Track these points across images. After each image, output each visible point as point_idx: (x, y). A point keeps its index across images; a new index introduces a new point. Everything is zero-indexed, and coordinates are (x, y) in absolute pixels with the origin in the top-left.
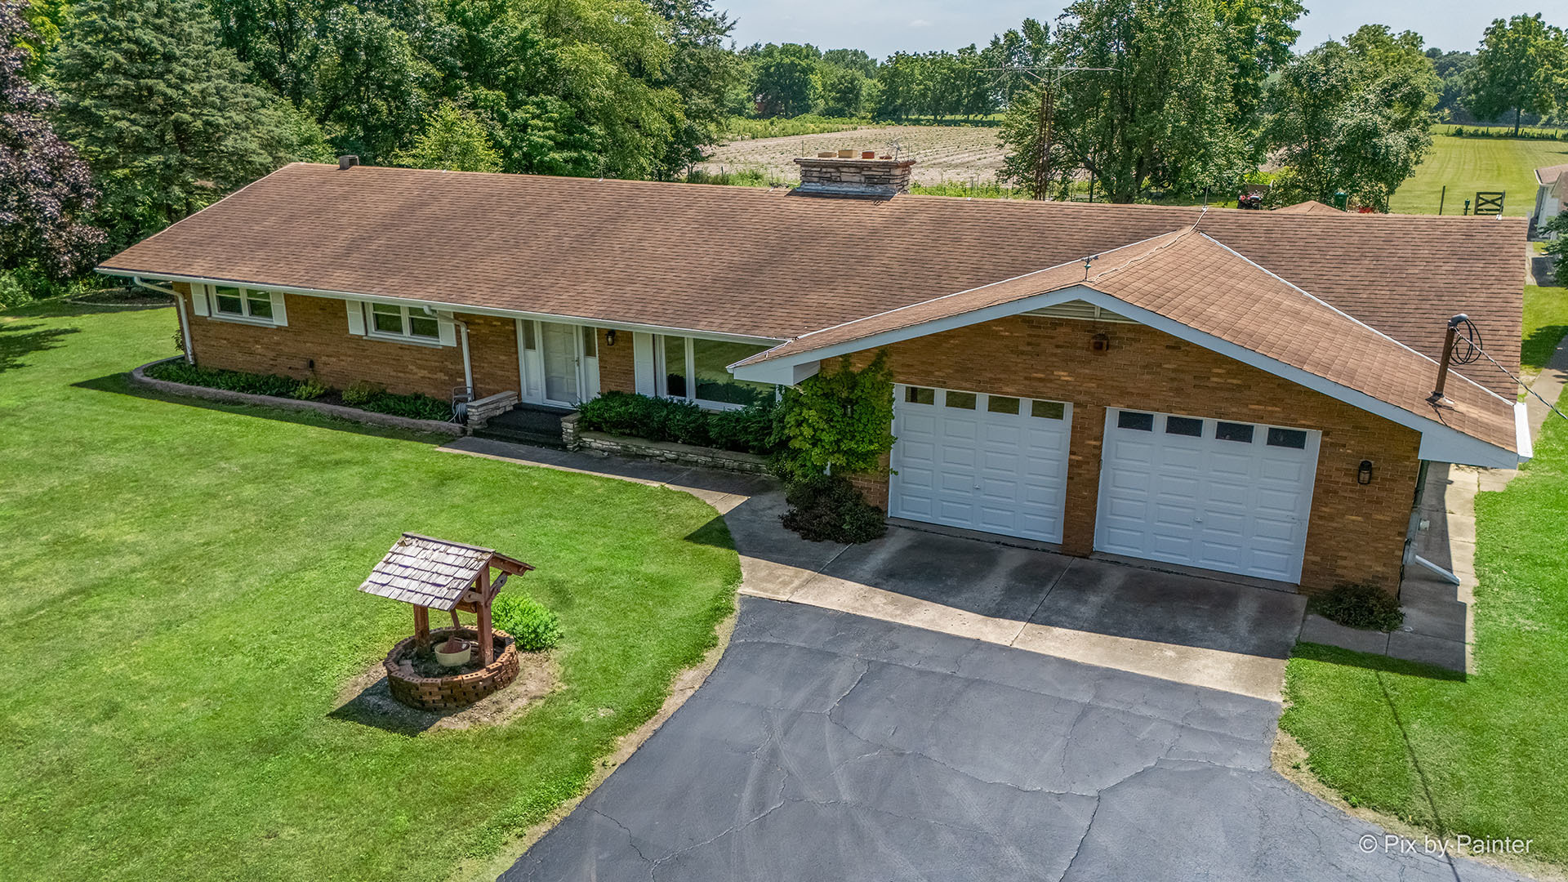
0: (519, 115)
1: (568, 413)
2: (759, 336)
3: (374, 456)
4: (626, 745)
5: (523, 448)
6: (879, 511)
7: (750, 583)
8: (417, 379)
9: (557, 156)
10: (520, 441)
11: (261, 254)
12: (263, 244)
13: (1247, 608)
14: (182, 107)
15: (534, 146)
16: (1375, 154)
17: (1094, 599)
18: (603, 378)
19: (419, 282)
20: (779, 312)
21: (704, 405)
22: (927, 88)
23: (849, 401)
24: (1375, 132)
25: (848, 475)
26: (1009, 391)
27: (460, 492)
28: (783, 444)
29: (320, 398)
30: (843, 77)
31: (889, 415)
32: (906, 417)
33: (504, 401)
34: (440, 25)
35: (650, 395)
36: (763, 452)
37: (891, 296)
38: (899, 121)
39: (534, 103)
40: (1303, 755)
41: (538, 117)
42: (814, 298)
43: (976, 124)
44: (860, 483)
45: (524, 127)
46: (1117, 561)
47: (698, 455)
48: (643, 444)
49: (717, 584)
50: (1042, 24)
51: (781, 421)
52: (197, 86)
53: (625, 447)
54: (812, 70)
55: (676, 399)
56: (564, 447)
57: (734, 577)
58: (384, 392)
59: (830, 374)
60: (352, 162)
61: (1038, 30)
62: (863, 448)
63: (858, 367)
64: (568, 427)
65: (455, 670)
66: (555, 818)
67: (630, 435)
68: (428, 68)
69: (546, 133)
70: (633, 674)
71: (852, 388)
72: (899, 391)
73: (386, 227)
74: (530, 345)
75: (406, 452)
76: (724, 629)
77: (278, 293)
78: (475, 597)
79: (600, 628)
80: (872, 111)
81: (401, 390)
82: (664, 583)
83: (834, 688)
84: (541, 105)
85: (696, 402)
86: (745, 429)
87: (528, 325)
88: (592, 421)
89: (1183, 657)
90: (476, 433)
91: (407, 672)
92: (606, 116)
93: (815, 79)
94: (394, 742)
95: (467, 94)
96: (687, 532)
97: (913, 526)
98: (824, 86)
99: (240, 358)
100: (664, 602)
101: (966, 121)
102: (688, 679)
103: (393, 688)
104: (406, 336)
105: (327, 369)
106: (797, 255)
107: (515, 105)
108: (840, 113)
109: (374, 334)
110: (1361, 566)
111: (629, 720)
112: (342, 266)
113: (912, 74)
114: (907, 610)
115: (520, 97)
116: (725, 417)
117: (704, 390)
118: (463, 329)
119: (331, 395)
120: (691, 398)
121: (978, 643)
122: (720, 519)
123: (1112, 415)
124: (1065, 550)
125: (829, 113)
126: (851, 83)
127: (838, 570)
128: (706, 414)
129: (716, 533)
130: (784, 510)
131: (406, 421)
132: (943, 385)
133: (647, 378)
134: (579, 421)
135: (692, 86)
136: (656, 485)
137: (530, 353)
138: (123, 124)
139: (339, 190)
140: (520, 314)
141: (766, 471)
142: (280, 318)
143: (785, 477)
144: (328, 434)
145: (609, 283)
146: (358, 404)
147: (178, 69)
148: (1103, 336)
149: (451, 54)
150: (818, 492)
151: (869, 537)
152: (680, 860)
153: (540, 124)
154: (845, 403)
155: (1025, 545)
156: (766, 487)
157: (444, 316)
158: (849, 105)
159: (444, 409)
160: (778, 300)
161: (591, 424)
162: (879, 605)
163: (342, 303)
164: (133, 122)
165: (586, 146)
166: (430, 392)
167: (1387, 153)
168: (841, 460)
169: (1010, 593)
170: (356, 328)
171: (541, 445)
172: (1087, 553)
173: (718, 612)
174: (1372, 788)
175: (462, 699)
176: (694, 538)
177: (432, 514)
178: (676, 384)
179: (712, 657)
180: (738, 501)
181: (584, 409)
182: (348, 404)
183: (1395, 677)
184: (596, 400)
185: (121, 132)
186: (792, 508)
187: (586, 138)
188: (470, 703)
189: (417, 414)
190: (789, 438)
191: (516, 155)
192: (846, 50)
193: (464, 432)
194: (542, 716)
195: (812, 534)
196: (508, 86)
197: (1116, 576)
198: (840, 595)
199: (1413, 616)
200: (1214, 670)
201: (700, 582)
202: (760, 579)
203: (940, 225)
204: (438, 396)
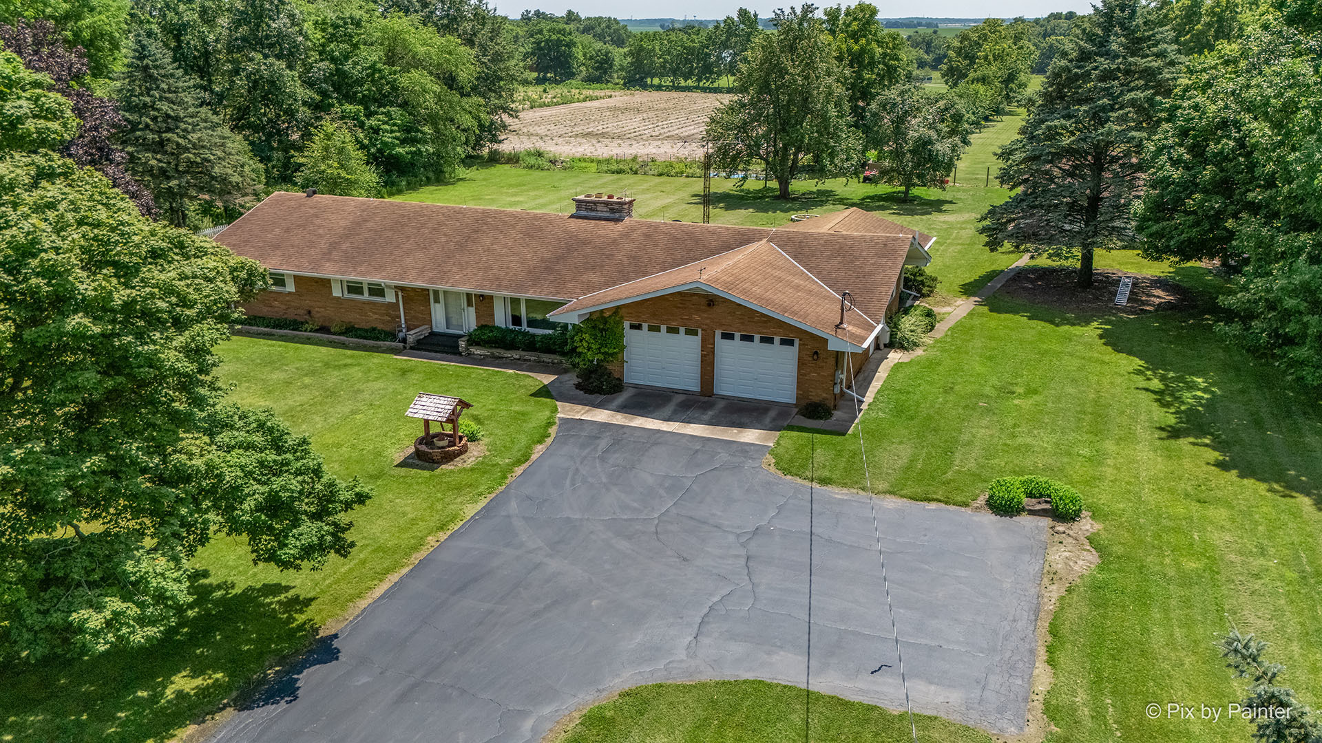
0: (372, 122)
1: (461, 336)
2: (559, 298)
3: (362, 361)
4: (519, 470)
5: (439, 355)
6: (620, 380)
7: (562, 412)
8: (373, 320)
9: (401, 150)
10: (436, 352)
11: (278, 252)
12: (278, 246)
13: (772, 414)
14: (187, 150)
15: (385, 144)
16: (930, 155)
17: (710, 413)
18: (477, 318)
19: (376, 270)
20: (569, 285)
21: (532, 331)
22: (666, 61)
23: (603, 329)
24: (930, 142)
25: (605, 364)
26: (674, 324)
27: (414, 378)
28: (574, 350)
29: (317, 331)
30: (599, 51)
31: (622, 336)
32: (630, 336)
33: (423, 331)
34: (316, 61)
35: (504, 326)
36: (563, 354)
37: (623, 275)
38: (645, 87)
39: (383, 113)
40: (774, 461)
41: (385, 123)
42: (585, 277)
43: (704, 90)
44: (610, 367)
45: (376, 131)
46: (723, 398)
47: (531, 356)
48: (502, 351)
49: (547, 413)
50: (752, 13)
51: (572, 338)
52: (195, 136)
53: (492, 353)
54: (574, 44)
55: (517, 328)
56: (460, 354)
57: (555, 410)
58: (353, 327)
59: (594, 317)
60: (314, 193)
61: (749, 17)
62: (611, 351)
63: (607, 314)
64: (462, 344)
65: (443, 447)
66: (497, 492)
67: (496, 347)
68: (311, 93)
69: (394, 135)
70: (516, 447)
71: (605, 323)
72: (626, 324)
73: (347, 236)
74: (437, 301)
75: (377, 359)
76: (553, 431)
77: (289, 275)
78: (453, 417)
79: (498, 431)
80: (624, 78)
81: (363, 325)
82: (523, 414)
83: (600, 448)
84: (387, 114)
85: (528, 329)
86: (554, 343)
87: (436, 292)
88: (473, 340)
89: (739, 432)
90: (412, 348)
91: (423, 448)
92: (432, 119)
93: (578, 53)
94: (426, 473)
95: (337, 109)
96: (530, 393)
97: (636, 386)
98: (585, 55)
99: (265, 309)
100: (525, 421)
101: (697, 88)
102: (539, 449)
103: (418, 454)
104: (366, 296)
105: (318, 315)
106: (576, 253)
107: (369, 115)
108: (598, 80)
109: (347, 295)
110: (817, 395)
111: (518, 462)
112: (328, 260)
113: (654, 49)
114: (630, 420)
115: (372, 108)
116: (544, 336)
117: (532, 323)
118: (400, 293)
119: (324, 329)
120: (524, 327)
121: (659, 431)
122: (545, 386)
123: (718, 333)
124: (702, 394)
125: (590, 80)
126: (606, 56)
127: (601, 406)
128: (533, 336)
129: (544, 392)
130: (576, 381)
131: (371, 343)
132: (645, 322)
133: (501, 318)
134: (468, 341)
135: (490, 90)
136: (511, 371)
137: (437, 305)
138: (153, 162)
139: (312, 212)
140: (431, 286)
141: (565, 362)
142: (290, 287)
143: (575, 366)
144: (332, 351)
145: (480, 269)
146: (340, 334)
147: (183, 126)
148: (711, 301)
149: (325, 81)
150: (591, 372)
151: (615, 392)
152: (545, 500)
153: (388, 127)
154: (601, 331)
155: (685, 392)
156: (566, 371)
157: (389, 287)
158: (605, 73)
159: (392, 336)
160: (568, 279)
161: (474, 341)
162: (619, 419)
163: (329, 281)
164: (160, 161)
165: (419, 141)
166: (380, 326)
167: (937, 155)
168: (601, 357)
169: (675, 412)
170: (337, 292)
171: (447, 353)
172: (711, 394)
173: (550, 424)
174: (794, 470)
175: (449, 457)
176: (533, 395)
177: (405, 388)
178: (516, 320)
179: (549, 441)
180: (553, 378)
181: (470, 335)
182: (334, 334)
183: (818, 436)
184: (475, 330)
185: (152, 167)
186: (580, 380)
187: (420, 135)
188: (452, 460)
189: (377, 339)
190: (577, 347)
191: (372, 150)
192: (601, 18)
193: (405, 348)
194: (483, 463)
195: (587, 391)
196: (364, 101)
197: (721, 404)
198: (602, 416)
199: (837, 414)
200: (751, 436)
201: (540, 412)
202: (566, 411)
203: (648, 236)
204: (387, 329)
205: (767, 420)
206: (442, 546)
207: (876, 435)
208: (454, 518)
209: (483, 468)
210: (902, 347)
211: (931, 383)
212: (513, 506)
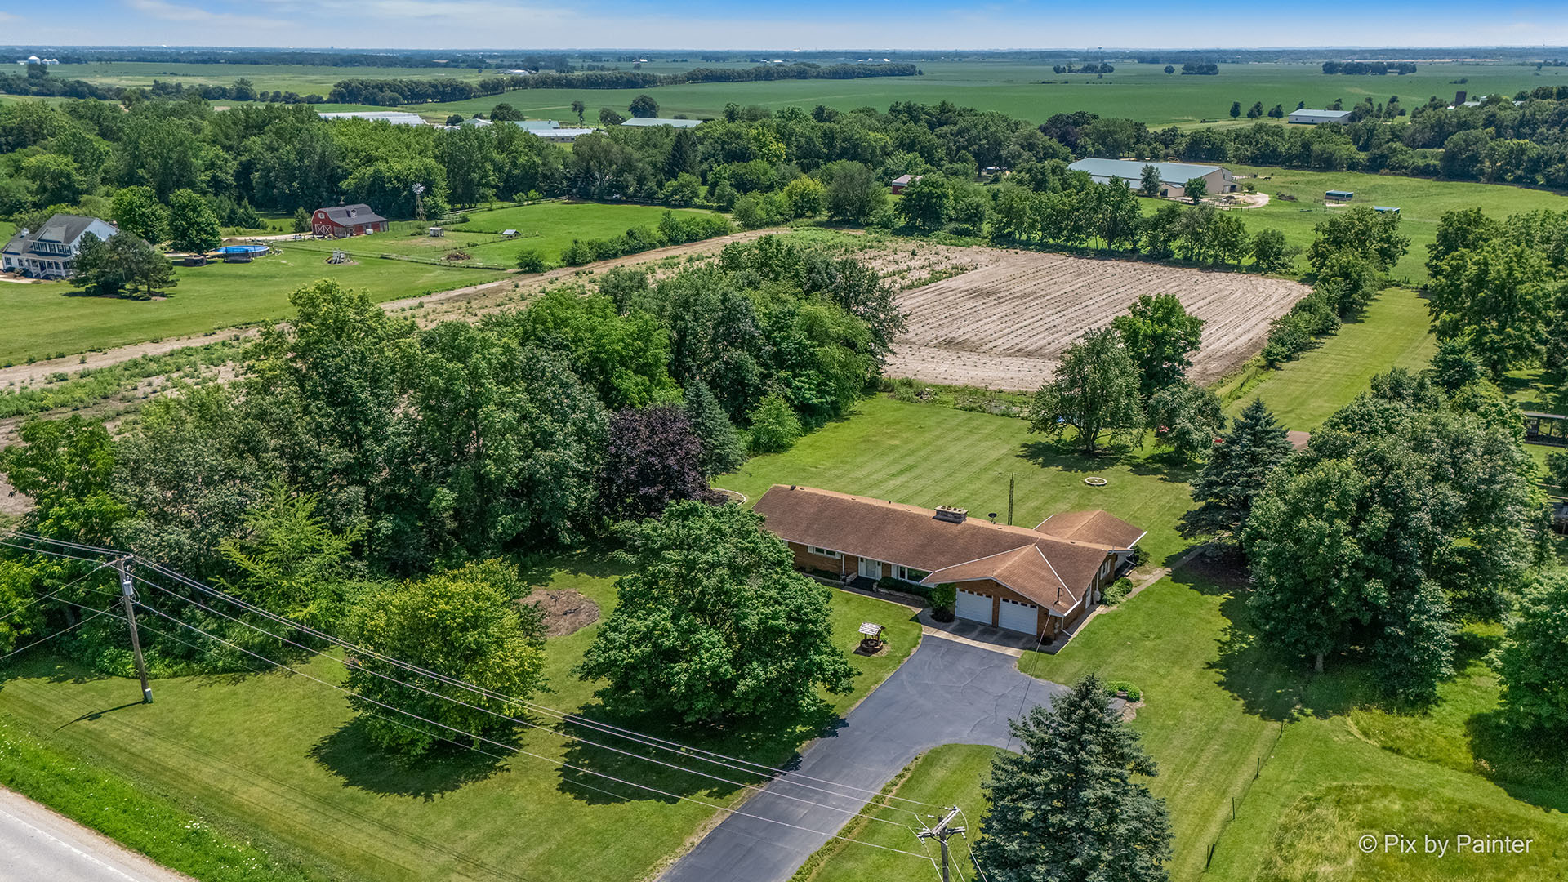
0: (796, 383)
1: (874, 582)
2: (924, 574)
4: (906, 659)
5: (862, 591)
6: (953, 615)
7: (924, 631)
8: (827, 567)
9: (814, 401)
10: (861, 589)
13: (1024, 640)
15: (805, 397)
17: (994, 637)
18: (883, 574)
19: (832, 544)
20: (932, 565)
21: (911, 582)
25: (946, 607)
26: (980, 593)
27: (852, 605)
28: (932, 599)
30: (970, 205)
31: (956, 596)
32: (960, 597)
35: (895, 579)
36: (925, 597)
39: (804, 375)
40: (1018, 665)
42: (939, 558)
43: (1072, 251)
44: (948, 609)
45: (799, 389)
46: (1003, 629)
47: (909, 596)
48: (895, 592)
49: (917, 631)
51: (932, 593)
53: (890, 593)
55: (902, 580)
56: (873, 591)
57: (921, 630)
59: (943, 586)
62: (950, 601)
63: (949, 585)
64: (875, 587)
65: (873, 646)
66: (897, 669)
67: (891, 590)
68: (761, 369)
70: (904, 648)
72: (958, 591)
74: (862, 563)
76: (920, 641)
78: (878, 634)
79: (896, 640)
81: (829, 573)
82: (906, 630)
83: (941, 652)
84: (807, 376)
85: (908, 582)
86: (921, 591)
87: (861, 559)
89: (1006, 649)
91: (864, 646)
94: (866, 657)
95: (775, 376)
96: (909, 618)
97: (961, 619)
100: (907, 634)
101: (1065, 247)
102: (914, 650)
103: (861, 647)
104: (826, 555)
106: (935, 542)
107: (795, 378)
108: (966, 233)
109: (815, 554)
110: (1045, 633)
111: (905, 656)
114: (956, 638)
115: (798, 372)
116: (917, 586)
117: (910, 579)
118: (843, 557)
120: (906, 579)
121: (969, 645)
122: (916, 615)
123: (1000, 600)
124: (991, 626)
125: (958, 232)
126: (976, 210)
127: (943, 629)
128: (911, 585)
129: (916, 619)
130: (931, 613)
131: (828, 580)
132: (967, 591)
133: (895, 575)
134: (877, 584)
136: (900, 604)
137: (862, 565)
139: (795, 501)
140: (859, 556)
141: (925, 601)
143: (930, 604)
145: (885, 551)
150: (939, 609)
151: (950, 622)
152: (918, 675)
153: (807, 386)
154: (945, 592)
155: (984, 624)
156: (927, 606)
157: (838, 553)
158: (974, 225)
159: (837, 576)
160: (930, 558)
161: (880, 585)
162: (950, 637)
163: (807, 546)
168: (945, 603)
169: (978, 635)
170: (811, 552)
171: (867, 590)
172: (996, 627)
173: (919, 637)
174: (1026, 670)
175: (876, 651)
176: (911, 620)
177: (849, 611)
178: (902, 577)
179: (919, 646)
180: (920, 610)
181: (879, 582)
183: (1042, 654)
184: (881, 580)
186: (933, 613)
190: (933, 597)
191: (796, 403)
194: (890, 655)
195: (936, 620)
196: (792, 368)
197: (1001, 632)
198: (943, 635)
199: (1055, 643)
200: (1011, 651)
201: (914, 630)
202: (928, 631)
203: (973, 535)
204: (834, 571)
205: (1021, 644)
206: (877, 690)
207: (1069, 656)
208: (881, 679)
209: (890, 657)
210: (1106, 604)
211: (1109, 629)
212: (904, 676)
